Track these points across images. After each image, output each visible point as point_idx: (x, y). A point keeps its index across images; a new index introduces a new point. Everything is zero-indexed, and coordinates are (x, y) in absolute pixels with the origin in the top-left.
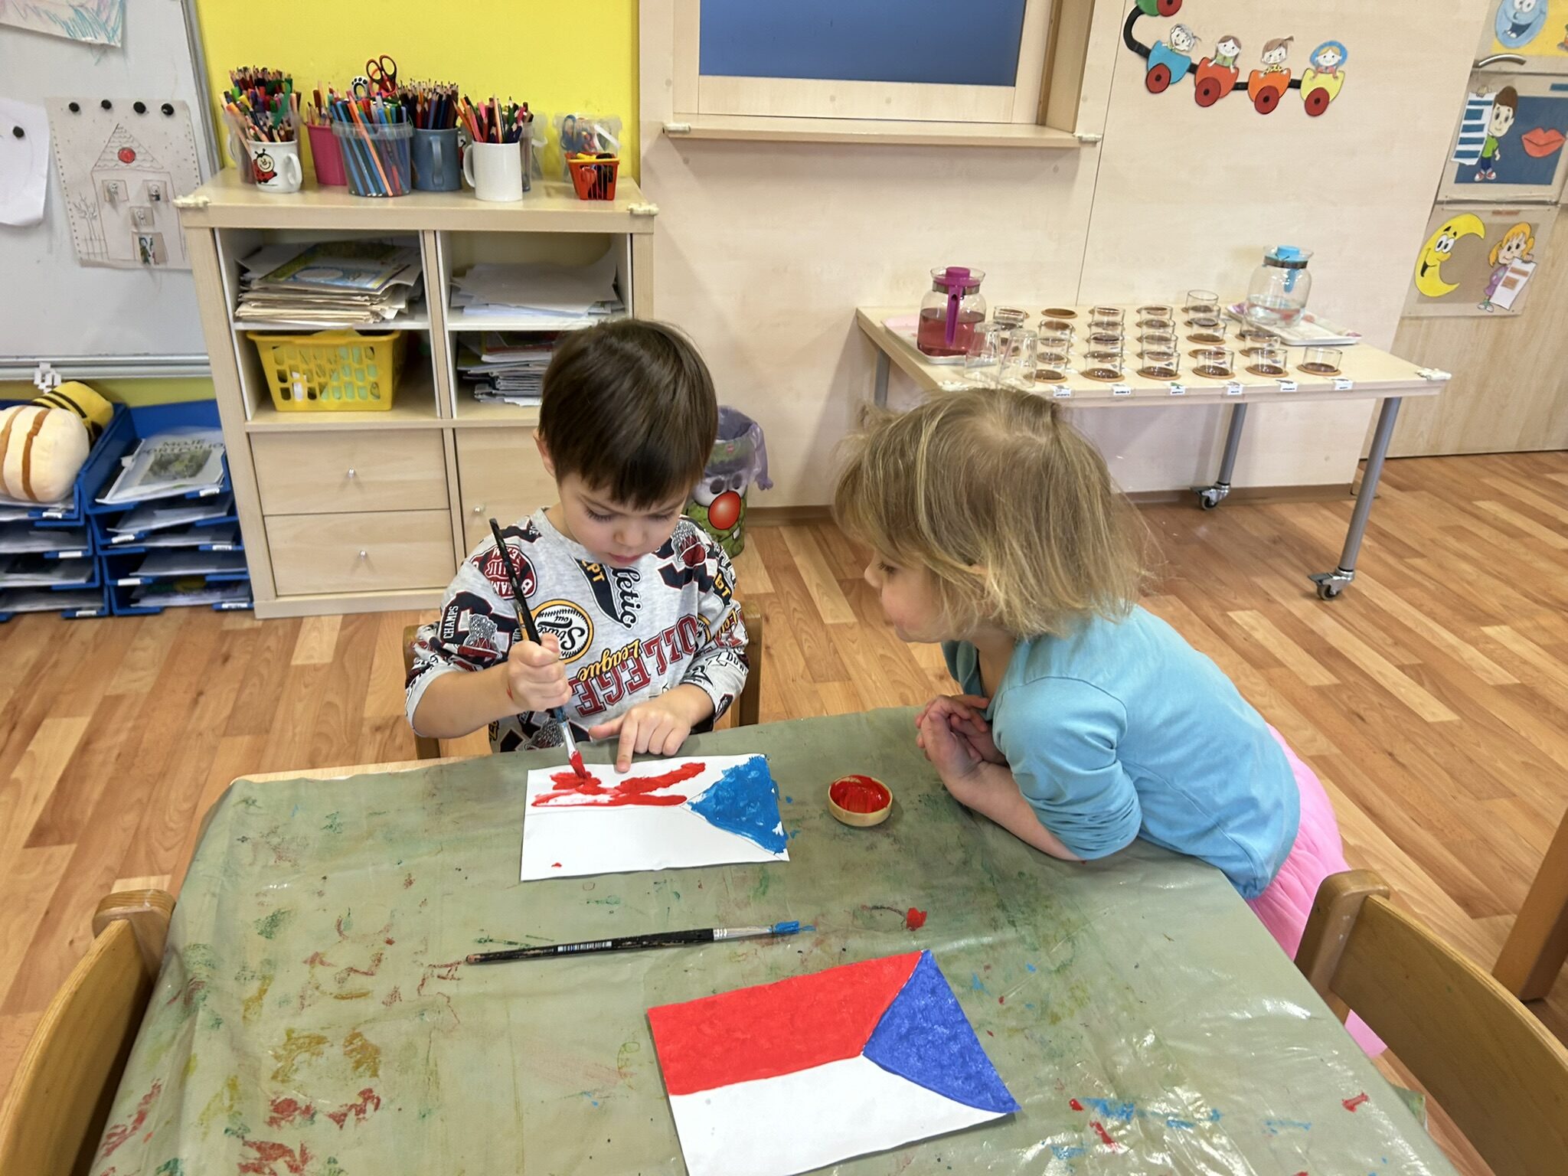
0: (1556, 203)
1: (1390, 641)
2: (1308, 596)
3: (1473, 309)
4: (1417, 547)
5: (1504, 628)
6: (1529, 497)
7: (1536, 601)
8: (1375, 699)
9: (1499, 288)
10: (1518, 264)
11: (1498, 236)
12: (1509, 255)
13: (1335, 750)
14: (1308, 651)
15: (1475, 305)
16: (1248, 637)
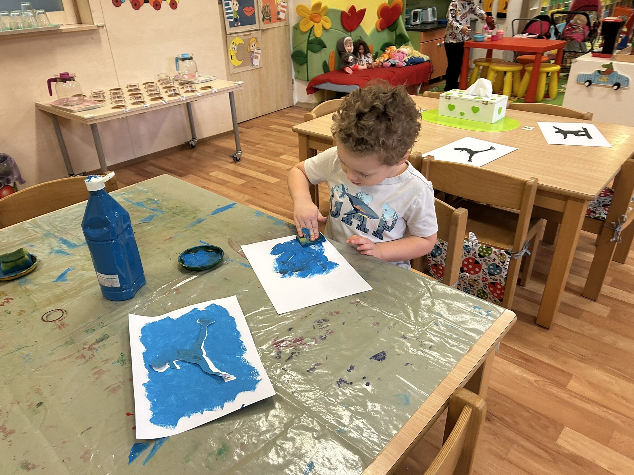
0: (259, 30)
1: (257, 167)
2: (231, 163)
3: (249, 68)
4: (257, 142)
5: (286, 155)
6: (283, 121)
7: (291, 147)
8: (258, 182)
9: (254, 60)
10: (256, 51)
11: (248, 43)
12: (253, 48)
13: (251, 197)
14: (236, 176)
15: (249, 66)
16: (217, 178)
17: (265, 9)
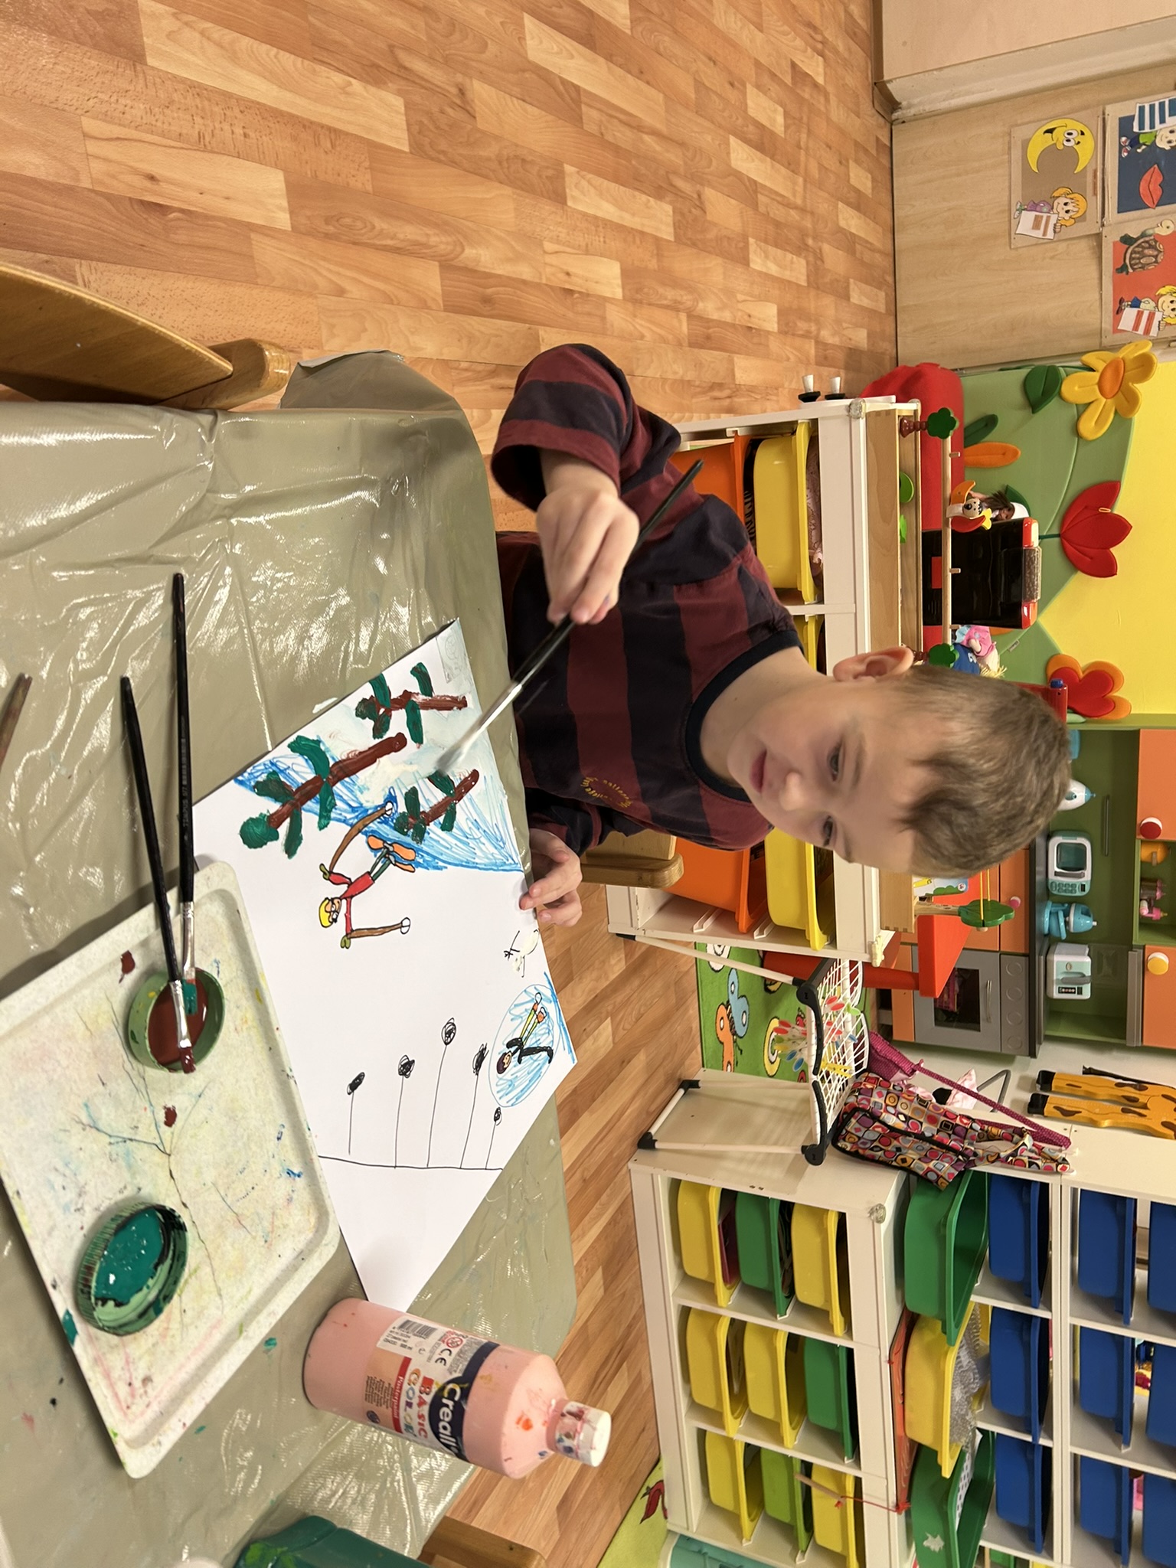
9: (1033, 215)
12: (1061, 206)
15: (1020, 198)
17: (1151, 247)
